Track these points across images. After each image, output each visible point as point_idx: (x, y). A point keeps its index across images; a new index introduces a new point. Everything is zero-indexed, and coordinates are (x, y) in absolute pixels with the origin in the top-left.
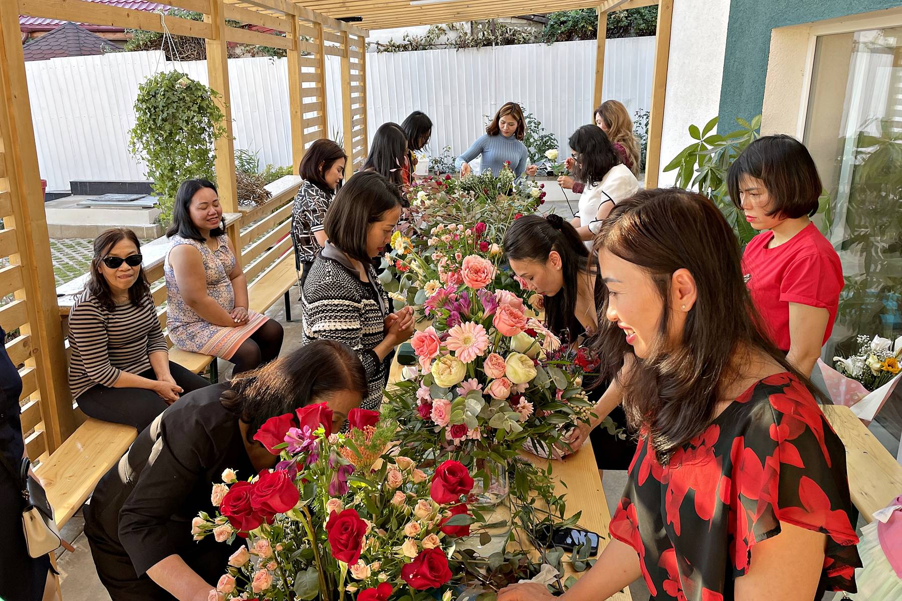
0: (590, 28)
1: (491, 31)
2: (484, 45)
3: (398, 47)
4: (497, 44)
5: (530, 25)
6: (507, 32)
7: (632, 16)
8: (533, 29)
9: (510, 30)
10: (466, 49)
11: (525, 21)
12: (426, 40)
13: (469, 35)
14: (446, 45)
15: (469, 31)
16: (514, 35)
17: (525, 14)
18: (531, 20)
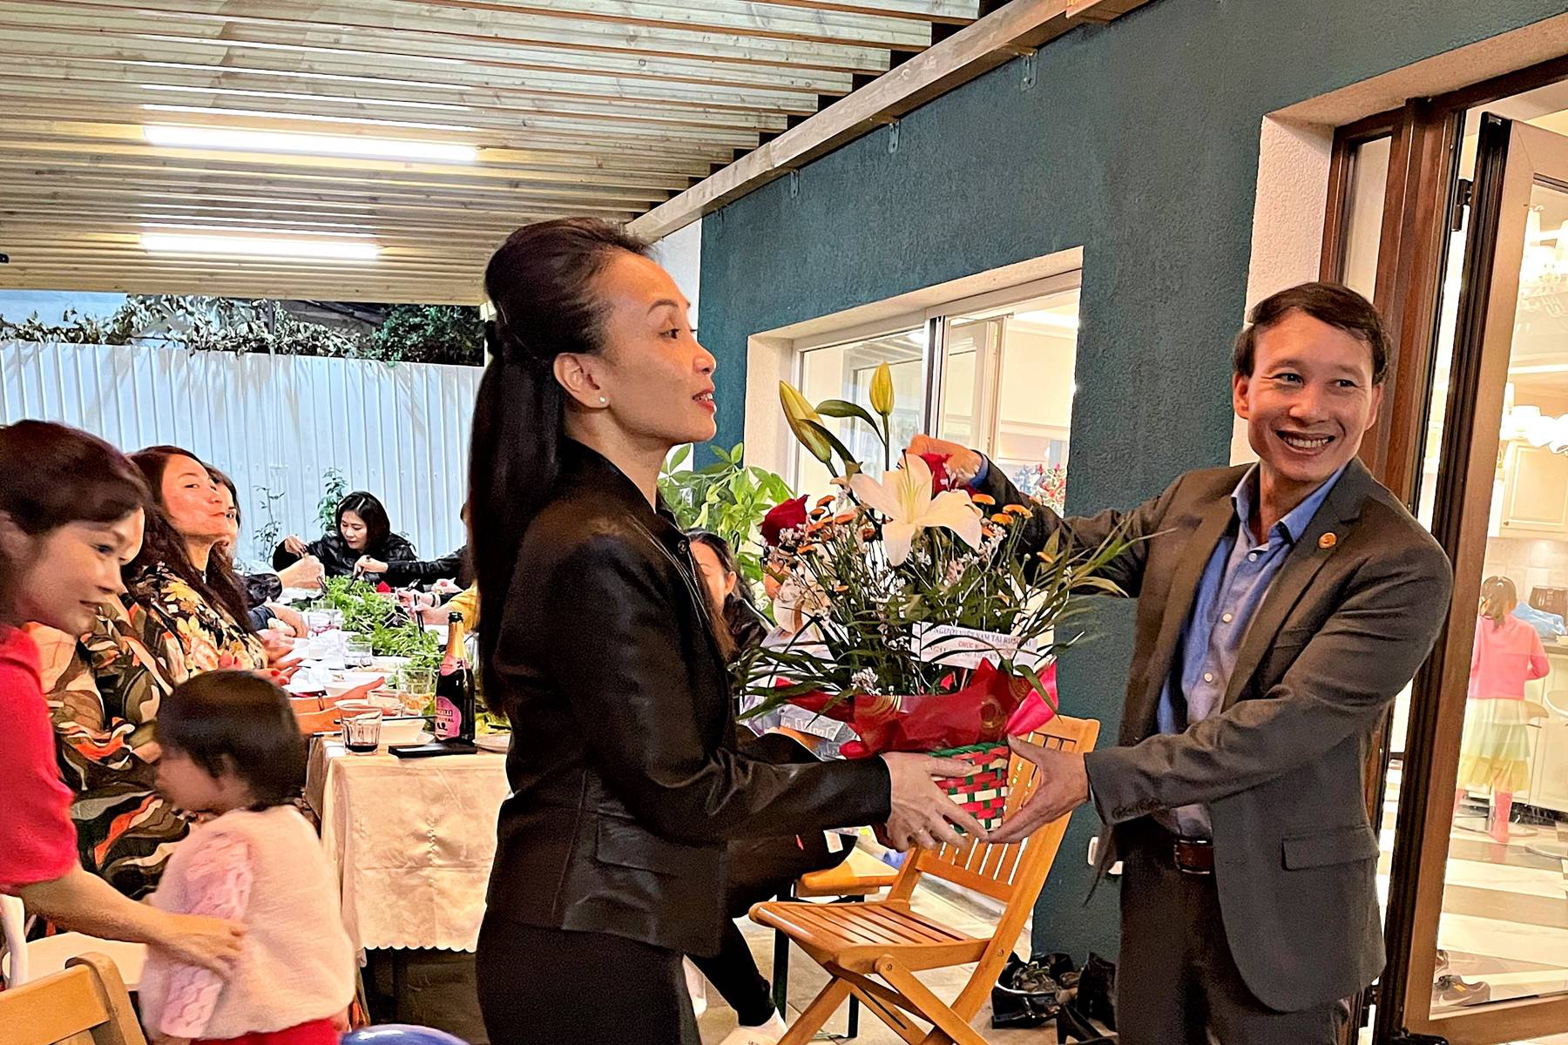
2: (255, 350)
3: (52, 332)
4: (279, 350)
5: (346, 324)
6: (299, 331)
8: (355, 334)
10: (212, 352)
16: (313, 338)
17: (340, 299)
18: (349, 314)
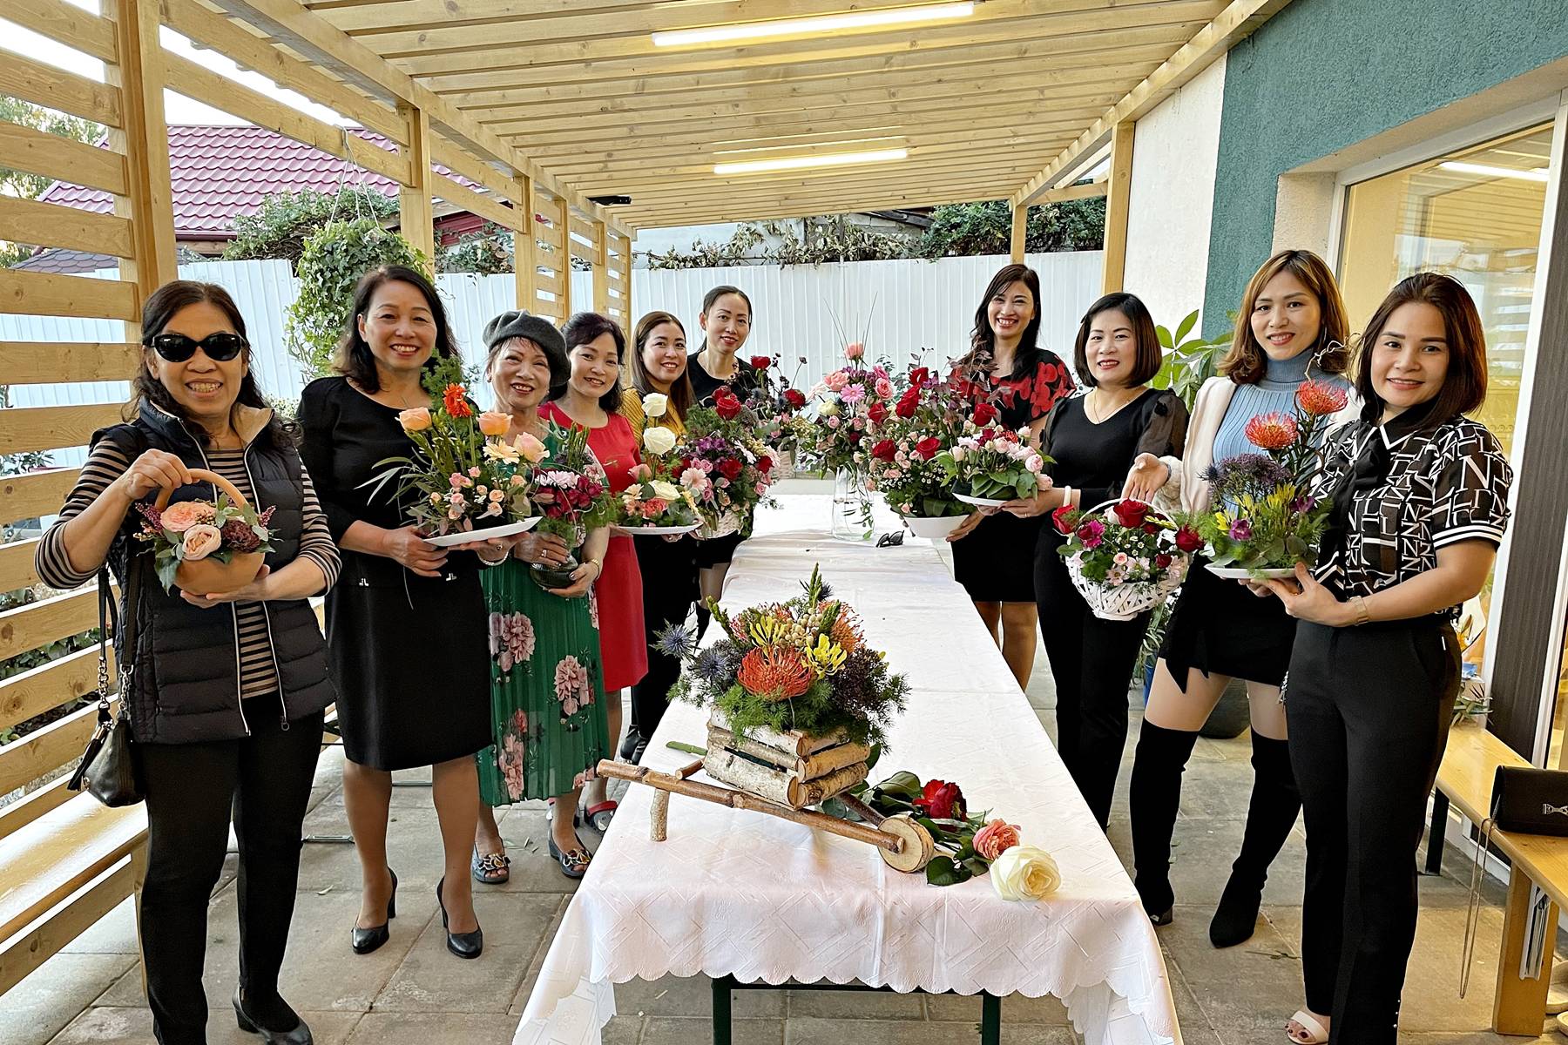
0: (1000, 235)
1: (838, 237)
2: (827, 260)
3: (684, 260)
4: (847, 259)
6: (864, 240)
7: (1067, 217)
9: (869, 236)
10: (797, 267)
11: (893, 224)
12: (730, 251)
13: (801, 243)
14: (764, 259)
15: (801, 238)
17: (894, 208)
18: (903, 221)
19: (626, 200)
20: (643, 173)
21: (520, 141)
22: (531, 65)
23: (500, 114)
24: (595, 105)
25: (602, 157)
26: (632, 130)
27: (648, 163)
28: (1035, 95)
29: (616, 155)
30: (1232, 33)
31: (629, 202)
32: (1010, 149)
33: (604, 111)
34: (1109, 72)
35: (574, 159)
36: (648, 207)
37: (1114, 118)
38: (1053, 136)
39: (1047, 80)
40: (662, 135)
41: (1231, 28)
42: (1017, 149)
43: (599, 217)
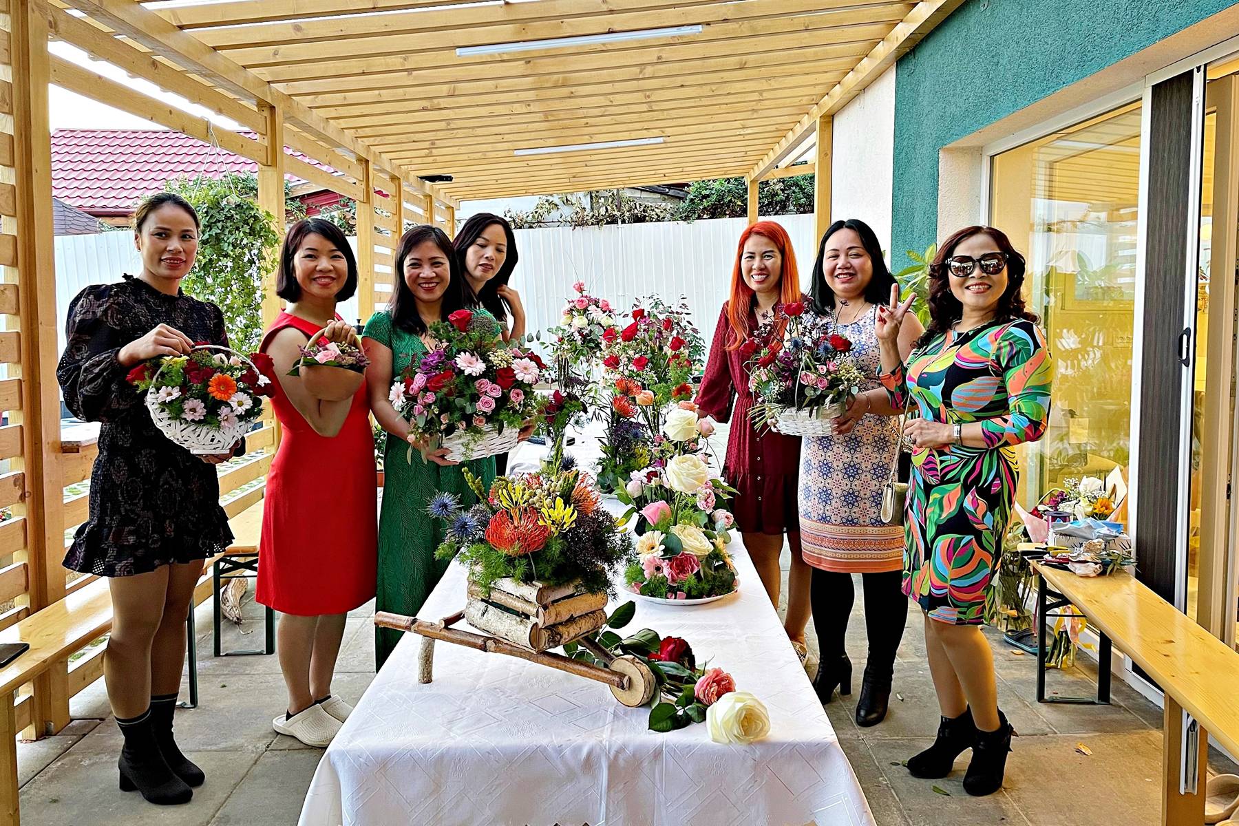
0: (740, 203)
1: (616, 206)
2: (608, 223)
4: (623, 222)
5: (664, 200)
6: (636, 208)
7: (790, 189)
8: (669, 205)
9: (640, 205)
10: (585, 228)
11: (659, 196)
12: (533, 217)
13: (588, 210)
14: (560, 223)
15: (588, 207)
16: (644, 211)
17: (658, 183)
18: (666, 194)
19: (449, 179)
20: (461, 157)
21: (361, 132)
22: (364, 73)
23: (343, 111)
24: (418, 105)
25: (427, 145)
26: (448, 124)
27: (463, 149)
28: (756, 96)
29: (438, 143)
30: (898, 48)
31: (451, 180)
32: (741, 138)
33: (424, 109)
34: (811, 79)
35: (405, 147)
36: (467, 184)
37: (817, 113)
38: (773, 128)
39: (764, 85)
40: (473, 128)
41: (896, 45)
42: (747, 137)
43: (428, 192)
